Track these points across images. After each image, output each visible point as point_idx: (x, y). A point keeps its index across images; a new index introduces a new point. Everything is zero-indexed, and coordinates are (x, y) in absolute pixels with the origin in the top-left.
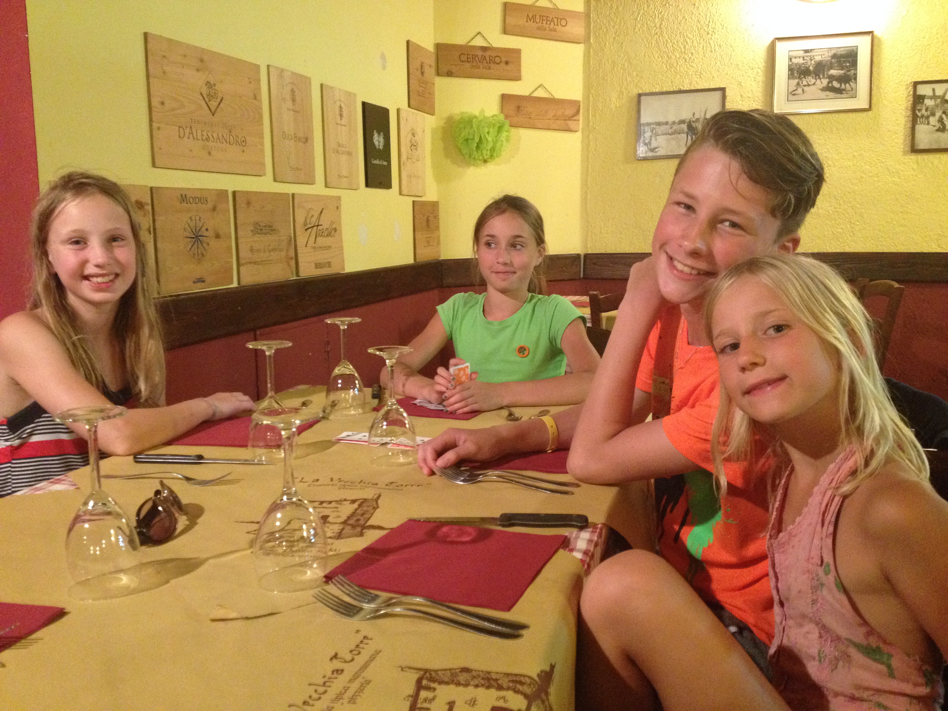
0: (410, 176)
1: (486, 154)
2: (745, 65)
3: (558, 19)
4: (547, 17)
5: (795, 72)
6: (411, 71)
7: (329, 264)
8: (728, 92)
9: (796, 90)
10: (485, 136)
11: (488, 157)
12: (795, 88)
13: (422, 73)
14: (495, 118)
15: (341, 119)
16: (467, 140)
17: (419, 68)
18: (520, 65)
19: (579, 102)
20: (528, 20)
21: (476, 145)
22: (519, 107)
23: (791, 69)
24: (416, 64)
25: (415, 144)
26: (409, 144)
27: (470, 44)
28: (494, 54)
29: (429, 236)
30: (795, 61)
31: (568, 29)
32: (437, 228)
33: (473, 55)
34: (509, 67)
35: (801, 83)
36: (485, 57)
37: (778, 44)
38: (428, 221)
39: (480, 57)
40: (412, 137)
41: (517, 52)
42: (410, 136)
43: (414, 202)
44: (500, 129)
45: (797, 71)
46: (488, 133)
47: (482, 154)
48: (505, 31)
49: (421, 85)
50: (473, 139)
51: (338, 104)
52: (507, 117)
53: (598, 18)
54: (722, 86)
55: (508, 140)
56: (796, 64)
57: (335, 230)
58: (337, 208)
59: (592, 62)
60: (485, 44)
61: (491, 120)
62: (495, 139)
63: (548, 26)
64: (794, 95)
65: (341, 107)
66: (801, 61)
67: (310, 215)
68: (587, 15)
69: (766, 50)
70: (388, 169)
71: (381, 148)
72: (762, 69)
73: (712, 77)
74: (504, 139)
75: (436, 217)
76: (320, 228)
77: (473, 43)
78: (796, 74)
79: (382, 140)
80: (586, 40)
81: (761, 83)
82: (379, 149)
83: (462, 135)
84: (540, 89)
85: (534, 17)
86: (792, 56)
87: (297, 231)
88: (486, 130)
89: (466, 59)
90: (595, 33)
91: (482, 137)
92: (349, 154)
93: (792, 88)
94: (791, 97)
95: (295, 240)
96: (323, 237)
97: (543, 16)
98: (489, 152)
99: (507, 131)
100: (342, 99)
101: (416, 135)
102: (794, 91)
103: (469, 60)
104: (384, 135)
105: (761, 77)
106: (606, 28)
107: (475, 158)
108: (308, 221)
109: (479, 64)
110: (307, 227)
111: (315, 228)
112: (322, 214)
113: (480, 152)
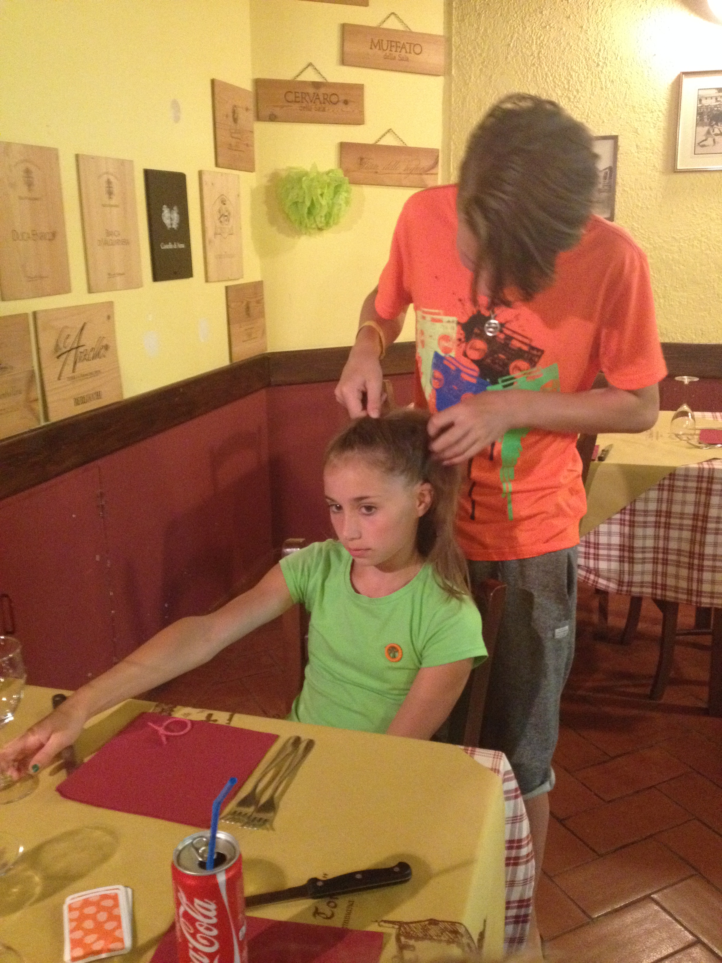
0: (220, 257)
1: (320, 220)
2: (643, 107)
3: (411, 44)
4: (397, 42)
5: (706, 117)
6: (218, 120)
7: (98, 395)
8: (621, 142)
9: (705, 140)
10: (317, 199)
11: (323, 225)
12: (704, 138)
13: (235, 120)
14: (331, 174)
15: (110, 198)
16: (296, 203)
17: (231, 114)
18: (362, 106)
19: (437, 151)
20: (373, 47)
21: (306, 210)
22: (362, 159)
23: (700, 114)
24: (225, 109)
25: (226, 214)
26: (217, 216)
27: (299, 79)
28: (330, 91)
29: (250, 326)
30: (705, 102)
31: (422, 58)
32: (262, 314)
33: (302, 93)
34: (349, 108)
35: (711, 131)
36: (318, 95)
37: (686, 81)
38: (248, 308)
39: (312, 95)
40: (221, 204)
41: (360, 88)
42: (218, 205)
43: (227, 288)
44: (337, 190)
45: (708, 116)
46: (322, 195)
47: (315, 221)
48: (343, 62)
49: (233, 135)
50: (303, 202)
51: (105, 177)
52: (347, 172)
53: (462, 43)
54: (614, 134)
55: (347, 202)
56: (707, 107)
57: (106, 347)
58: (109, 317)
59: (453, 100)
60: (316, 78)
61: (325, 178)
62: (331, 202)
63: (398, 53)
64: (703, 146)
65: (109, 182)
66: (712, 102)
67: (64, 335)
68: (448, 40)
69: (669, 87)
70: (187, 253)
71: (175, 226)
72: (664, 112)
73: (601, 122)
74: (342, 202)
75: (260, 302)
76: (81, 349)
77: (301, 78)
78: (706, 120)
79: (175, 216)
80: (447, 72)
81: (662, 131)
82: (172, 229)
83: (290, 198)
84: (388, 135)
85: (380, 42)
86: (703, 97)
87: (43, 362)
88: (319, 192)
89: (294, 99)
90: (457, 64)
91: (315, 200)
92: (126, 242)
93: (701, 137)
94: (699, 150)
95: (41, 376)
96: (88, 360)
97: (391, 41)
98: (323, 219)
99: (347, 191)
100: (111, 170)
101: (227, 202)
102: (703, 141)
103: (298, 100)
104: (179, 208)
105: (662, 123)
106: (471, 55)
107: (306, 226)
108: (61, 345)
109: (310, 104)
110: (59, 353)
111: (73, 352)
112: (84, 332)
113: (312, 218)
